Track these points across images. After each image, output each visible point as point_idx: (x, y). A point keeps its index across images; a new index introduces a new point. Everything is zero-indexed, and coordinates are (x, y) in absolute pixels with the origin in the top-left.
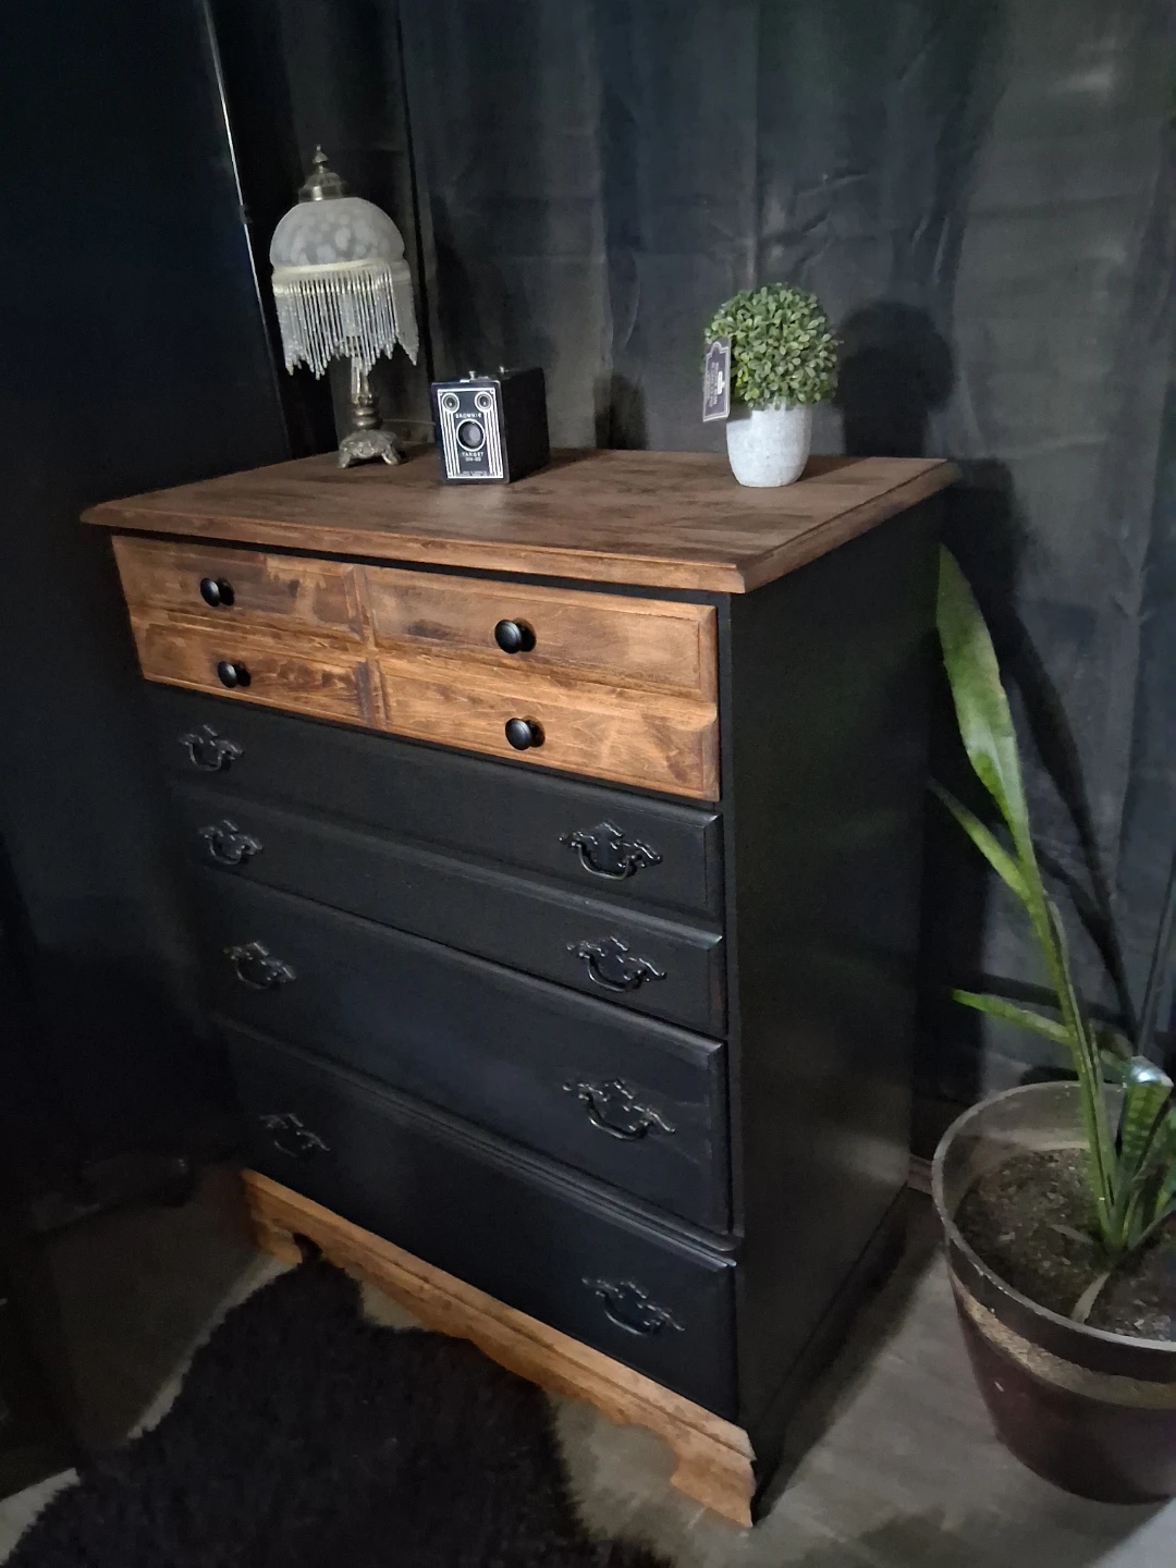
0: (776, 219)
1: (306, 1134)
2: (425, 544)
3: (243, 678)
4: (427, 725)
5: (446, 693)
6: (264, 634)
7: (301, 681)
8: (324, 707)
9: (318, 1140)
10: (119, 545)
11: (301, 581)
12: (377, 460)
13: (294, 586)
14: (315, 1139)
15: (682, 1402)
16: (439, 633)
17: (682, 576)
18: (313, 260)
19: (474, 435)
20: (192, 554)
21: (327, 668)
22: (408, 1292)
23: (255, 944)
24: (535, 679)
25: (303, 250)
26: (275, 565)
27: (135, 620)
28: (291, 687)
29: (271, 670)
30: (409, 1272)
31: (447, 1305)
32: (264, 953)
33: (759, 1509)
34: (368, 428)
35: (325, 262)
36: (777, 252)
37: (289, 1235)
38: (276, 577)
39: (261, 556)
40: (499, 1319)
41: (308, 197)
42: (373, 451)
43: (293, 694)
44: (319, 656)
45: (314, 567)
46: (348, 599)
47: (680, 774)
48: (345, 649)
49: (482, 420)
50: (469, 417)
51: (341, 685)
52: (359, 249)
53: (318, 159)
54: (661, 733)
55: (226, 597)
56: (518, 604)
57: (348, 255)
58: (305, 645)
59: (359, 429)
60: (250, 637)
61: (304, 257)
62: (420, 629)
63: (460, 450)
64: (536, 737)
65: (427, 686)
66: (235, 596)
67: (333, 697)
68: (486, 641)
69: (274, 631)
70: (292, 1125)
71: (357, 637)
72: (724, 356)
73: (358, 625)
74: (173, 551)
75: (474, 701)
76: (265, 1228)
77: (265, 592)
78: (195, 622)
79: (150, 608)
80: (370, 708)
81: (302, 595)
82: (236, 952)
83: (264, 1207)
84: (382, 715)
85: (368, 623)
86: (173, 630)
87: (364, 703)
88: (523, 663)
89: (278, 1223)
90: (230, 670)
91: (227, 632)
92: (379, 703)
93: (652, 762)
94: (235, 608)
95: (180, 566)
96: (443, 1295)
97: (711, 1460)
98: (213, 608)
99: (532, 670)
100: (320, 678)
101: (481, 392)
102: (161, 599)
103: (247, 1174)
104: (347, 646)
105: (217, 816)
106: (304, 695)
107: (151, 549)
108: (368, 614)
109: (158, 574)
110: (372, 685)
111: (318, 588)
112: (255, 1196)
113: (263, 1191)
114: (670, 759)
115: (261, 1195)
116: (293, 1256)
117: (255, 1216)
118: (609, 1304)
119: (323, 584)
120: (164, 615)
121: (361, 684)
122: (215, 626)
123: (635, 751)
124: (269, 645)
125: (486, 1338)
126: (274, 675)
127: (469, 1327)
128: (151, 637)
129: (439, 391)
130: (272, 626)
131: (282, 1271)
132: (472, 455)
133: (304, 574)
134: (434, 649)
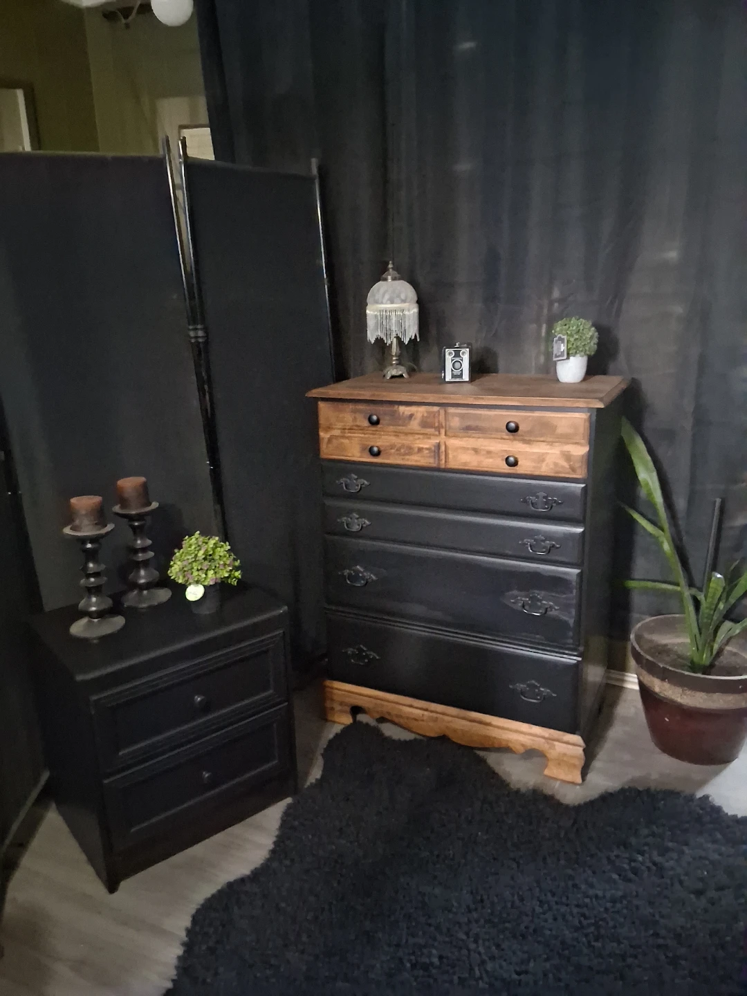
0: (556, 294)
1: (368, 653)
2: (475, 398)
3: (378, 454)
4: (465, 464)
5: (476, 451)
6: (390, 435)
7: (407, 452)
8: (416, 461)
9: (375, 655)
10: (321, 405)
11: (415, 414)
13: (411, 416)
14: (373, 654)
15: (552, 731)
16: (476, 429)
17: (581, 403)
18: (392, 302)
19: (457, 365)
20: (361, 407)
21: (421, 446)
22: (416, 720)
23: (358, 567)
24: (515, 442)
25: (388, 300)
26: (402, 409)
27: (322, 434)
28: (400, 455)
29: (391, 449)
30: (417, 708)
31: (436, 720)
32: (362, 570)
33: (584, 773)
34: (397, 364)
35: (396, 303)
37: (348, 709)
38: (403, 413)
39: (396, 407)
40: (464, 718)
41: (386, 280)
42: (400, 373)
43: (401, 457)
44: (418, 441)
45: (422, 409)
46: (437, 419)
47: (573, 470)
48: (429, 438)
49: (462, 360)
50: (457, 359)
51: (427, 451)
52: (408, 300)
53: (390, 266)
54: (567, 457)
55: (377, 423)
56: (514, 416)
57: (404, 301)
58: (411, 438)
59: (392, 365)
60: (383, 437)
61: (389, 302)
62: (468, 428)
63: (452, 370)
64: (515, 464)
65: (468, 449)
66: (381, 421)
67: (421, 457)
68: (497, 430)
69: (397, 434)
70: (361, 650)
71: (437, 433)
72: (564, 339)
73: (438, 429)
74: (351, 406)
75: (489, 452)
76: (332, 709)
77: (396, 419)
78: (354, 433)
79: (332, 428)
80: (439, 460)
81: (415, 419)
82: (346, 572)
83: (335, 697)
84: (443, 462)
85: (442, 427)
86: (343, 437)
87: (437, 458)
88: (512, 437)
89: (341, 704)
90: (375, 449)
91: (371, 436)
92: (443, 457)
93: (563, 467)
94: (379, 426)
95: (354, 411)
96: (435, 715)
97: (565, 755)
98: (369, 427)
99: (515, 440)
100: (416, 450)
101: (463, 350)
102: (340, 425)
103: (328, 683)
104: (432, 437)
105: (349, 512)
106: (407, 457)
107: (340, 405)
108: (444, 425)
109: (341, 416)
110: (441, 451)
111: (423, 416)
112: (332, 693)
113: (337, 689)
114: (570, 465)
115: (335, 691)
116: (347, 720)
117: (328, 704)
118: (523, 693)
119: (425, 415)
120: (339, 431)
121: (437, 451)
122: (364, 434)
123: (556, 464)
124: (393, 439)
125: (455, 731)
126: (393, 451)
127: (447, 727)
128: (330, 440)
129: (447, 350)
130: (396, 432)
131: (342, 727)
132: (457, 372)
133: (417, 412)
134: (474, 435)
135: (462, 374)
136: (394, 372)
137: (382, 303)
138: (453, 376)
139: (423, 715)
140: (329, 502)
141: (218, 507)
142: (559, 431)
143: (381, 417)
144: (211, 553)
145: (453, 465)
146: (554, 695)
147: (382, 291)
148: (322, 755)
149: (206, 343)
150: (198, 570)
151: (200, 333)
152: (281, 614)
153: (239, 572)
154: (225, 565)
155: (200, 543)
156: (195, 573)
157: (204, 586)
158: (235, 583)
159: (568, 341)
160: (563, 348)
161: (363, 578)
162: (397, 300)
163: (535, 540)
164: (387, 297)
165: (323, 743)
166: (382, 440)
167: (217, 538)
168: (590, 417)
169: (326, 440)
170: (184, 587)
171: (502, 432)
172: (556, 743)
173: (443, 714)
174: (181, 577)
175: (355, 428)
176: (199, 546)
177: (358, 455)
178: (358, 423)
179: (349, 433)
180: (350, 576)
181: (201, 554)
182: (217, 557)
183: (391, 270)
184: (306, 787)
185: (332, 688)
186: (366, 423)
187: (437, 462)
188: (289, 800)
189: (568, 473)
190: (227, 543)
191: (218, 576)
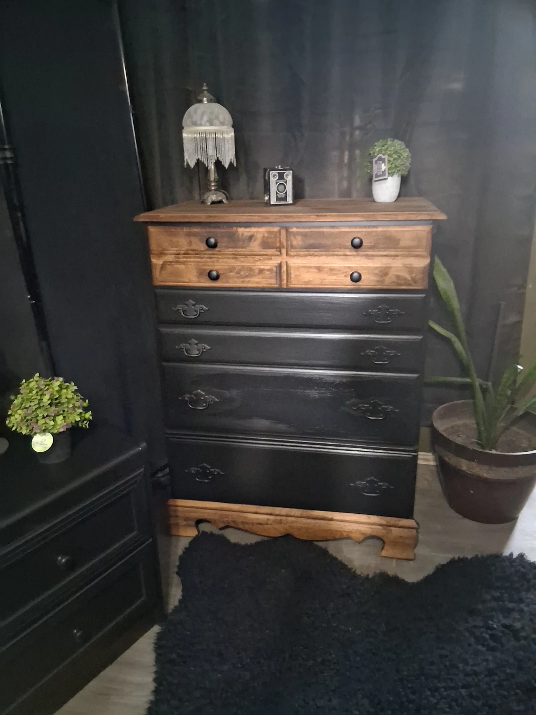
0: (357, 122)
1: (212, 470)
2: (318, 216)
3: (216, 278)
4: (308, 282)
5: (319, 269)
6: (229, 258)
7: (247, 274)
8: (257, 283)
9: (219, 471)
10: (152, 230)
11: (255, 234)
12: (221, 202)
13: (251, 238)
14: (216, 471)
15: (388, 518)
16: (319, 247)
18: (212, 124)
19: (281, 188)
20: (196, 230)
21: (262, 267)
22: (261, 524)
23: (199, 391)
24: (359, 258)
25: (207, 121)
26: (241, 230)
27: (154, 261)
28: (241, 277)
29: (231, 272)
30: (261, 514)
31: (280, 522)
32: (203, 393)
34: (215, 190)
35: (215, 125)
36: (357, 132)
37: (193, 523)
38: (242, 235)
39: (235, 228)
40: (306, 517)
41: (201, 101)
42: (220, 198)
43: (241, 280)
44: (258, 263)
45: (263, 230)
46: (278, 239)
47: (415, 282)
48: (271, 259)
49: (286, 182)
50: (282, 182)
51: (269, 273)
53: (205, 88)
54: (410, 269)
55: (214, 246)
56: (358, 232)
57: (222, 124)
58: (250, 259)
59: (211, 190)
60: (222, 260)
61: (208, 124)
62: (310, 247)
63: (277, 193)
64: (359, 279)
65: (310, 267)
66: (218, 244)
67: (263, 278)
68: (342, 247)
69: (235, 256)
70: (204, 468)
71: (279, 253)
72: (384, 159)
73: (279, 249)
74: (186, 230)
75: (332, 269)
76: (177, 525)
77: (234, 240)
78: (190, 258)
79: (166, 254)
80: (281, 280)
81: (255, 240)
82: (187, 397)
83: (179, 514)
84: (285, 282)
85: (284, 248)
86: (177, 262)
87: (278, 279)
88: (355, 253)
89: (187, 519)
90: (214, 273)
91: (209, 260)
92: (284, 277)
93: (405, 279)
94: (217, 249)
95: (189, 235)
96: (279, 518)
97: (401, 537)
98: (206, 250)
99: (358, 255)
100: (257, 271)
101: (287, 172)
102: (173, 250)
103: (172, 502)
104: (273, 257)
105: (186, 339)
106: (248, 279)
107: (173, 229)
108: (285, 244)
109: (175, 240)
110: (282, 271)
111: (264, 237)
112: (176, 511)
113: (180, 506)
114: (411, 277)
115: (179, 509)
116: (192, 533)
117: (172, 521)
118: (363, 489)
119: (266, 235)
120: (173, 256)
121: (278, 271)
122: (202, 258)
123: (398, 277)
124: (232, 262)
125: (299, 529)
126: (232, 274)
127: (292, 527)
128: (163, 267)
129: (271, 172)
130: (234, 254)
131: (190, 540)
132: (281, 195)
133: (257, 232)
134: (316, 253)
135: (286, 196)
136: (214, 198)
137: (201, 125)
138: (278, 199)
139: (268, 519)
140: (164, 330)
141: (44, 344)
142: (402, 244)
143: (219, 240)
144: (57, 396)
145: (294, 284)
146: (392, 487)
147: (199, 112)
148: (178, 573)
149: (16, 165)
150: (44, 417)
151: (8, 154)
152: (140, 452)
153: (90, 413)
154: (74, 407)
155: (42, 387)
156: (41, 422)
157: (53, 434)
158: (86, 425)
159: (389, 161)
160: (384, 167)
161: (205, 401)
162: (216, 122)
163: (377, 350)
164: (205, 118)
165: (175, 561)
166: (220, 263)
167: (61, 379)
168: (433, 229)
169: (159, 268)
170: (29, 438)
171: (345, 248)
172: (393, 529)
173: (287, 516)
174: (24, 428)
175: (190, 252)
176: (41, 390)
177: (195, 279)
178: (194, 247)
179: (183, 258)
180: (192, 402)
181: (46, 399)
182: (64, 400)
183: (205, 92)
184: (170, 611)
185: (176, 506)
186: (203, 247)
187: (278, 282)
188: (156, 629)
189: (410, 285)
190: (73, 384)
191: (69, 421)
